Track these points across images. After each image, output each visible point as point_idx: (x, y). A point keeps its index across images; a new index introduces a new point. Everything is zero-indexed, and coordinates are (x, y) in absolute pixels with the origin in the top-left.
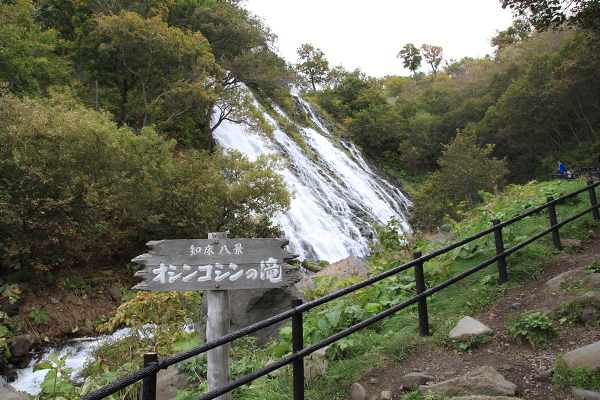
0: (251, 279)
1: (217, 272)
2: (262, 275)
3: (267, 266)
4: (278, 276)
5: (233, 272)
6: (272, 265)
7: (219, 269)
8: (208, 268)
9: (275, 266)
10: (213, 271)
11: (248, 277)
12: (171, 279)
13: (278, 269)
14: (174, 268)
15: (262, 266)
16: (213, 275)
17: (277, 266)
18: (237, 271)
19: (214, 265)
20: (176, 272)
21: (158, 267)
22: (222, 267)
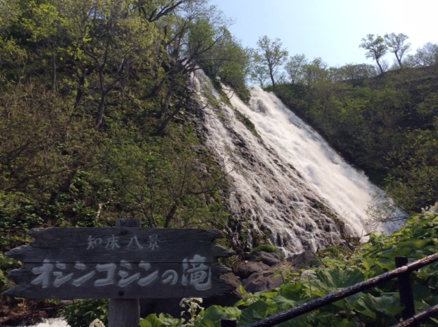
0: (169, 284)
1: (122, 273)
2: (184, 279)
3: (191, 267)
4: (205, 281)
5: (144, 273)
6: (198, 264)
7: (125, 269)
8: (110, 267)
9: (203, 266)
10: (117, 271)
11: (165, 281)
12: (58, 282)
13: (207, 271)
14: (63, 266)
15: (185, 266)
16: (117, 278)
17: (205, 267)
18: (150, 272)
19: (118, 263)
20: (65, 273)
21: (40, 264)
22: (128, 265)
